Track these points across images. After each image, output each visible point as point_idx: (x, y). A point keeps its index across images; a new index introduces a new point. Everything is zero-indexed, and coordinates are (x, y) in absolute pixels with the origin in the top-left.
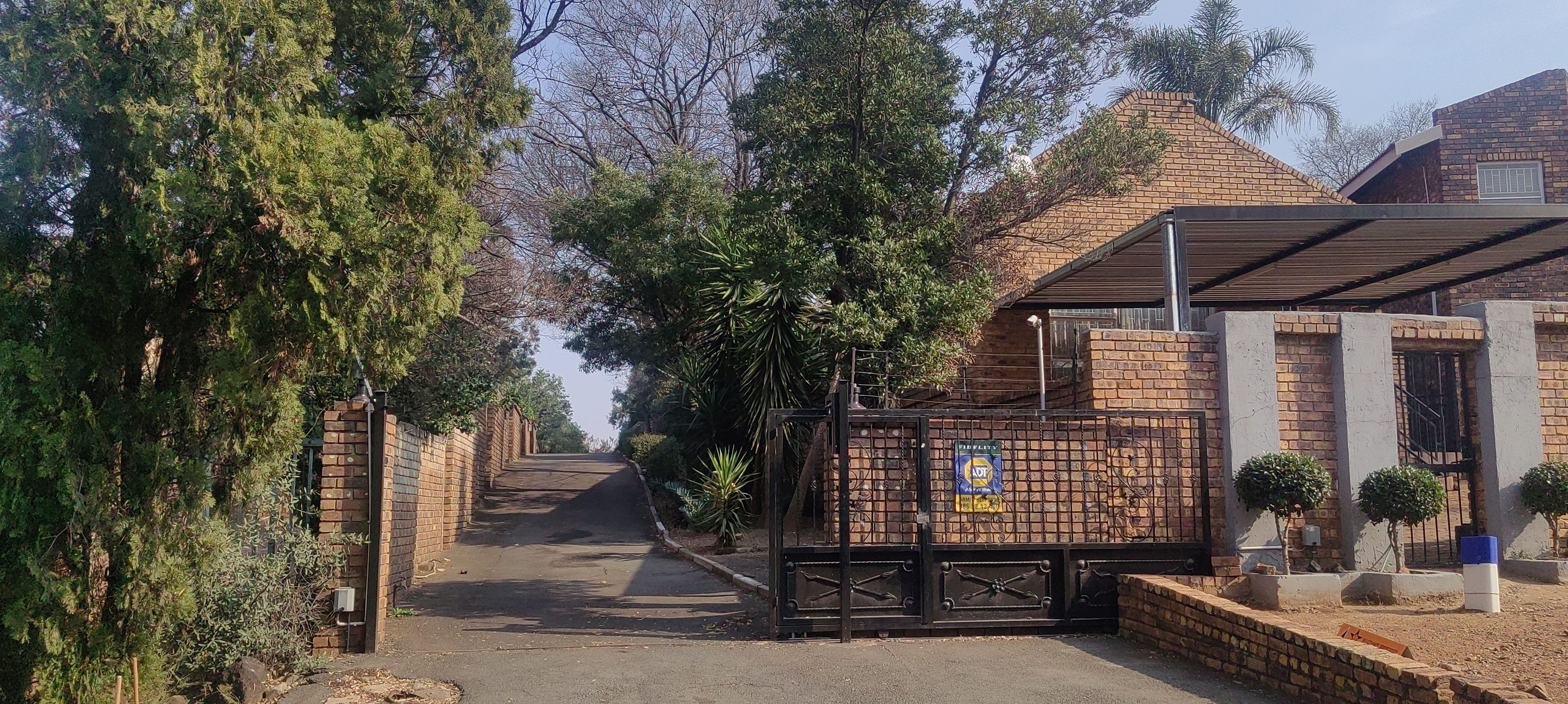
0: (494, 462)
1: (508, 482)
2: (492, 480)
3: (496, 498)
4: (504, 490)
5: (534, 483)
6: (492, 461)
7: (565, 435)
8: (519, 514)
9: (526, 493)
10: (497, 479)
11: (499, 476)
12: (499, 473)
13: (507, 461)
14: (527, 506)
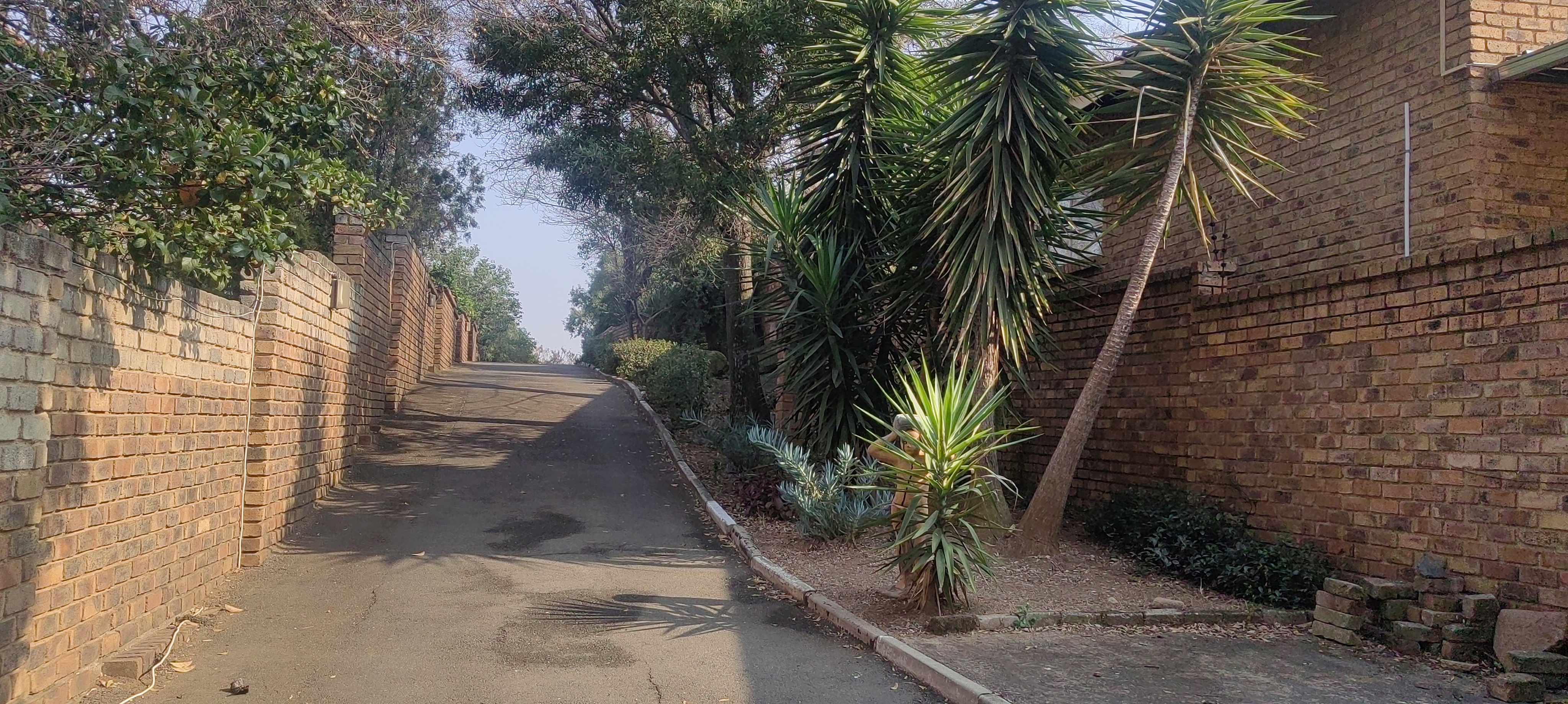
0: (403, 369)
1: (426, 404)
2: (397, 399)
3: (401, 432)
4: (416, 418)
5: (469, 407)
6: (398, 367)
7: (512, 342)
8: (437, 468)
9: (453, 424)
10: (407, 397)
11: (412, 392)
12: (411, 387)
13: (431, 369)
14: (453, 451)
